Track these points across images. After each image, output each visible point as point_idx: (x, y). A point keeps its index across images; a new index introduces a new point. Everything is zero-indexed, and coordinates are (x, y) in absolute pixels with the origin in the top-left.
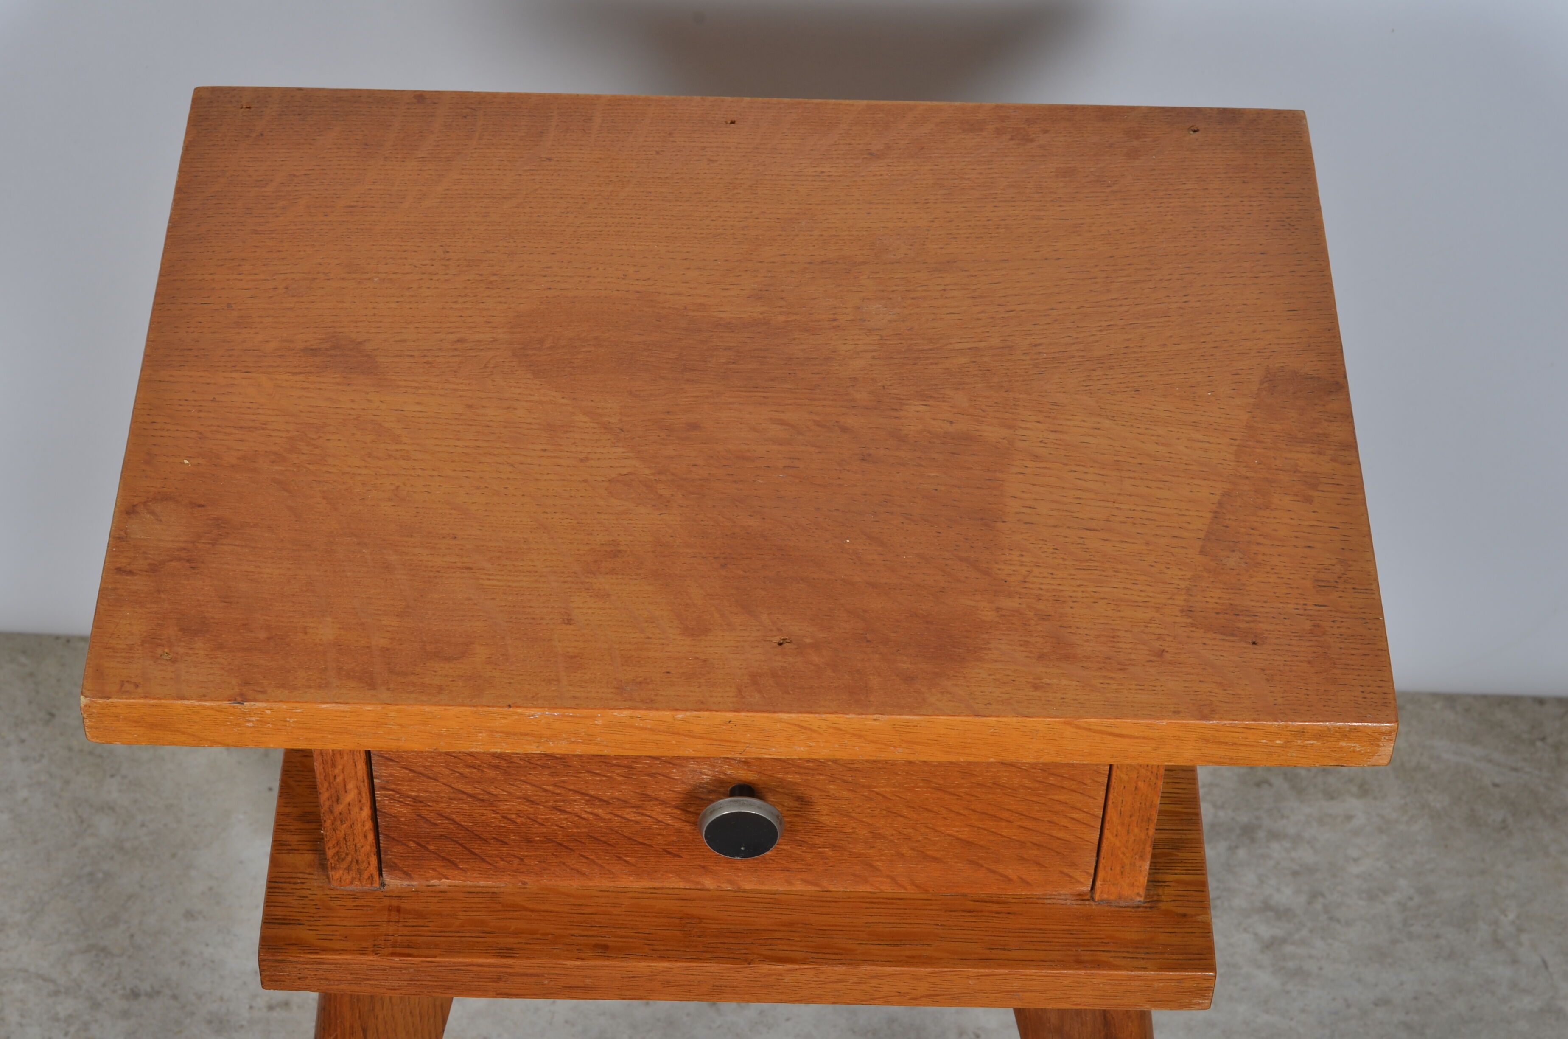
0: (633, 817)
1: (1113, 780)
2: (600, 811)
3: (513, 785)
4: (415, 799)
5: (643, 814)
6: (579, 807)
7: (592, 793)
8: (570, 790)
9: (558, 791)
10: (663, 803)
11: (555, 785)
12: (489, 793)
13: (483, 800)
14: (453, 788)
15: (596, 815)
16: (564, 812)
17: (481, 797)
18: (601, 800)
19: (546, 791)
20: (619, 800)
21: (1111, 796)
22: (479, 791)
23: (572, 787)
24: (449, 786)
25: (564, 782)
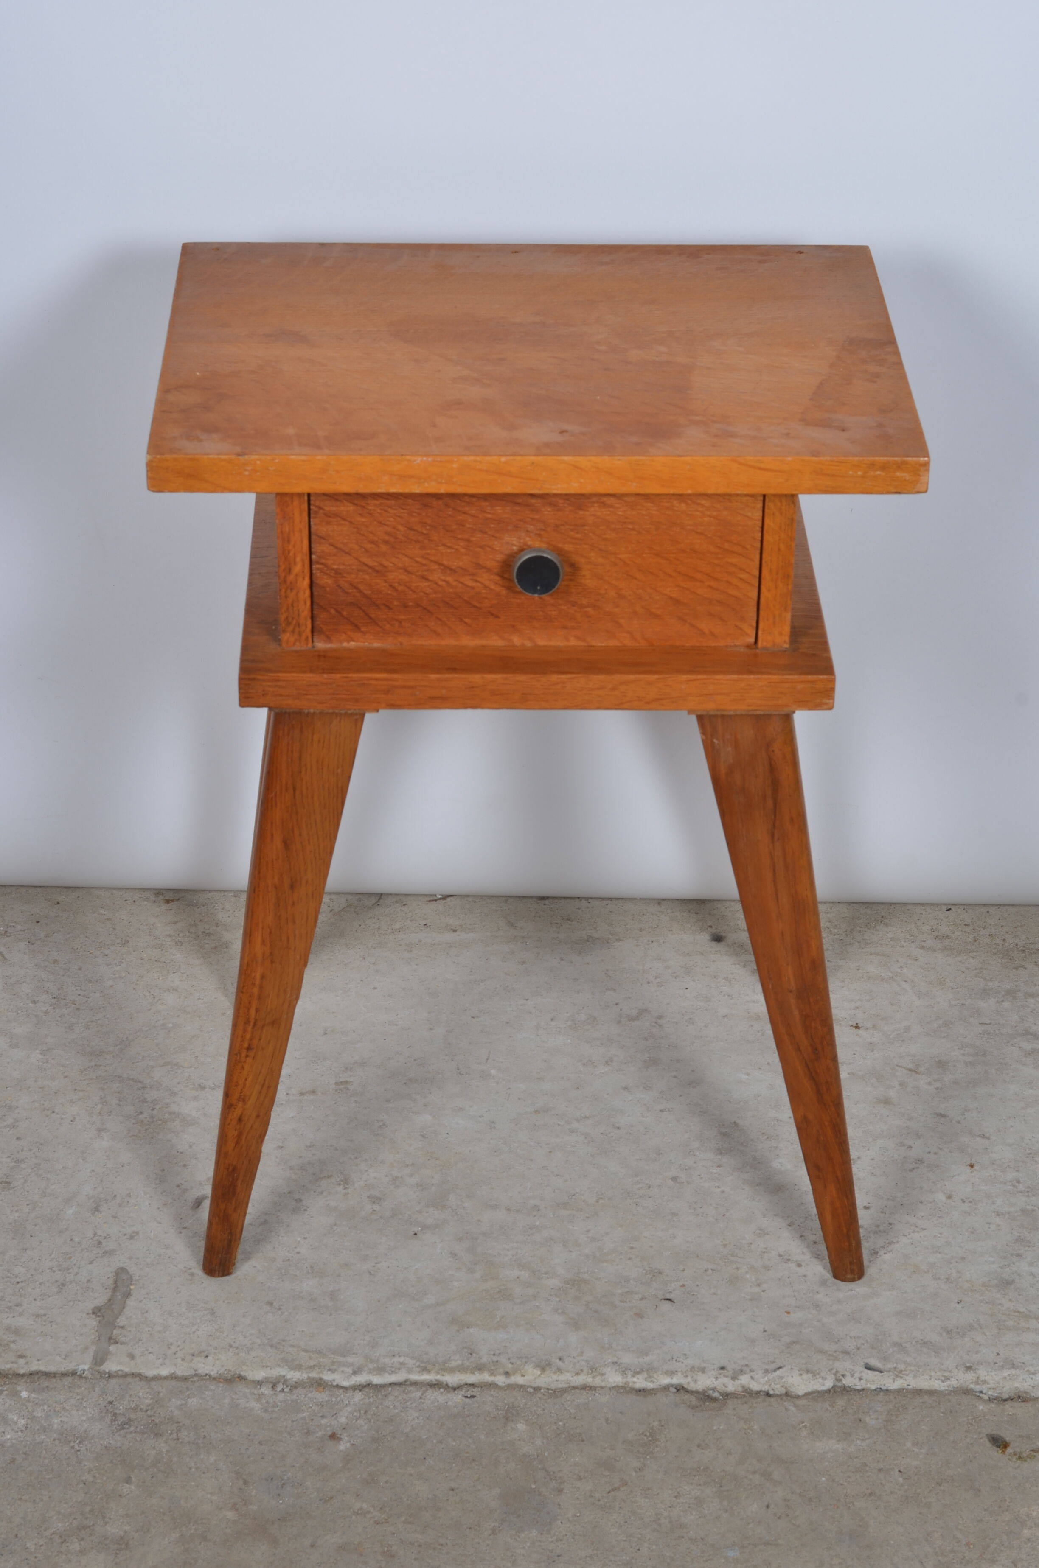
0: (470, 583)
1: (765, 543)
2: (449, 579)
3: (397, 558)
4: (337, 572)
5: (476, 581)
6: (437, 576)
7: (445, 563)
8: (432, 561)
9: (424, 562)
10: (489, 570)
11: (423, 557)
12: (382, 565)
13: (377, 571)
14: (360, 561)
15: (447, 582)
16: (427, 580)
17: (377, 568)
18: (451, 569)
19: (417, 562)
20: (462, 569)
21: (764, 556)
22: (375, 564)
23: (433, 558)
24: (357, 559)
25: (428, 554)
